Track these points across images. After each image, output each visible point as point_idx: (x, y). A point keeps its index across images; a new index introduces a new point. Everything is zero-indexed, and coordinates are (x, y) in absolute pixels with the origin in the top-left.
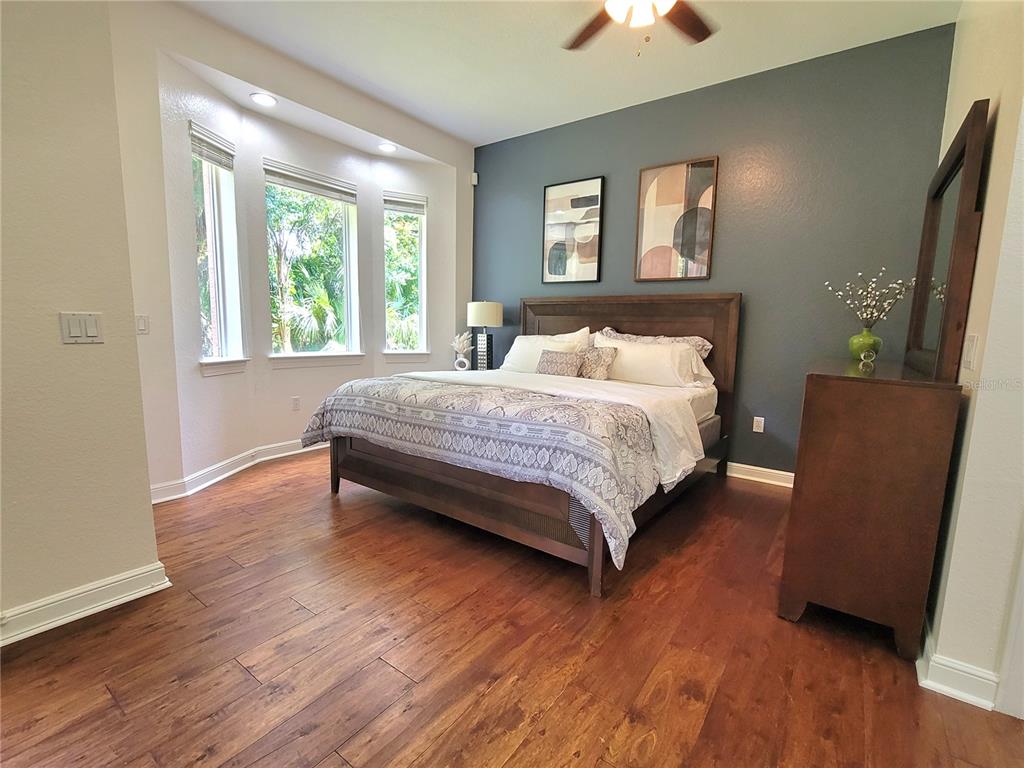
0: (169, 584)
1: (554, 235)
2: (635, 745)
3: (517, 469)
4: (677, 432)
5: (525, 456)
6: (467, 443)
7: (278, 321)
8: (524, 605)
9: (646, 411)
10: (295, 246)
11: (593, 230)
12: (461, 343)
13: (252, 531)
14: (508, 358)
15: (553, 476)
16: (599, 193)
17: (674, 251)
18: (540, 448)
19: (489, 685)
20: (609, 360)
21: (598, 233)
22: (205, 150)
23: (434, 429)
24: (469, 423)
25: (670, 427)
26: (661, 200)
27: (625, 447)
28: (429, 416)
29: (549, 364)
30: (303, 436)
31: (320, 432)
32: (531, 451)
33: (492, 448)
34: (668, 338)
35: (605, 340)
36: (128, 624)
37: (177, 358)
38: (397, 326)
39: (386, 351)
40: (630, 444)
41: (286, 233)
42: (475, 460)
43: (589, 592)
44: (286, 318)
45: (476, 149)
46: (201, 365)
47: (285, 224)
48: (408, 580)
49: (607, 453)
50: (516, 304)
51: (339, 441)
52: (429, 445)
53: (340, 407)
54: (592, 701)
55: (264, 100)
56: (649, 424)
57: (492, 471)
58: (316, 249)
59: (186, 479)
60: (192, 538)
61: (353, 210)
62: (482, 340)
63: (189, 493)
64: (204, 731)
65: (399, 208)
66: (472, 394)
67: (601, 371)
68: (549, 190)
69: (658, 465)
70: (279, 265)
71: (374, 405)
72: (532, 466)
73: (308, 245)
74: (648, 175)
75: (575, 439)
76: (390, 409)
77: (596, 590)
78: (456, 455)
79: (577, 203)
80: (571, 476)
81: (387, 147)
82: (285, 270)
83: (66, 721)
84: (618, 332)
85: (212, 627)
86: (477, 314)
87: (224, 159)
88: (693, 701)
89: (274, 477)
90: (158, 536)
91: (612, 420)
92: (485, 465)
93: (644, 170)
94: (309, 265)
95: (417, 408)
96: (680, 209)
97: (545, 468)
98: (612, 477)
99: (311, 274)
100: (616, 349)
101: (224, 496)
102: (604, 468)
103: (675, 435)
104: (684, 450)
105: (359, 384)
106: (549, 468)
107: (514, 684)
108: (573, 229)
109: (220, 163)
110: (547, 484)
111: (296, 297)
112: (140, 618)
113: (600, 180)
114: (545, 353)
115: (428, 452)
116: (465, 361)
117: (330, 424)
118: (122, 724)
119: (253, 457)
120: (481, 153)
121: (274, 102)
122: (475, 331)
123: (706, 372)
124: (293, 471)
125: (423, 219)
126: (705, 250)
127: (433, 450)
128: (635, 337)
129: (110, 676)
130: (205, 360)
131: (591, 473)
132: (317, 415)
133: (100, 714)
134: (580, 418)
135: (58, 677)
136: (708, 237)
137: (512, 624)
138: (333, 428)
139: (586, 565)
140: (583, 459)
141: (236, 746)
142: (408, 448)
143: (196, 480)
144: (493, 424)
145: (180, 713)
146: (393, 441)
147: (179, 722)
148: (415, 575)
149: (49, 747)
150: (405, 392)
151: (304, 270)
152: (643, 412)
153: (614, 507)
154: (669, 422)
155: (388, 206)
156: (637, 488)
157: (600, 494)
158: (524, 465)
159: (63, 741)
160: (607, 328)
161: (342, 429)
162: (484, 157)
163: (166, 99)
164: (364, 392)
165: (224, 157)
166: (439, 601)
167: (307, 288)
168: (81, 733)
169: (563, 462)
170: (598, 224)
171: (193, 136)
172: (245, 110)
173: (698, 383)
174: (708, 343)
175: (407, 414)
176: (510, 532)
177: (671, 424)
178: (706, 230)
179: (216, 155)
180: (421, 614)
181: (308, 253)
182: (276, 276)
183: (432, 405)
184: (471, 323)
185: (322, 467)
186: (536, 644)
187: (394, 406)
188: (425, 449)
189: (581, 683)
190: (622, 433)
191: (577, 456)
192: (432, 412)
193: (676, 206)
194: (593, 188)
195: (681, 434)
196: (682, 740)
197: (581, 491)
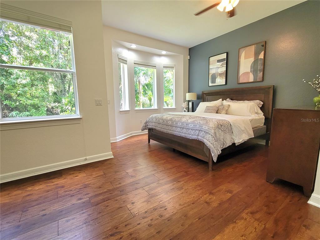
0: (113, 157)
1: (212, 72)
2: (209, 198)
3: (191, 136)
4: (242, 128)
5: (192, 132)
6: (179, 129)
7: (139, 101)
8: (190, 169)
9: (230, 122)
10: (143, 80)
11: (224, 69)
12: (184, 105)
13: (130, 149)
14: (197, 109)
15: (199, 137)
16: (226, 57)
17: (251, 73)
18: (196, 130)
19: (177, 183)
20: (227, 108)
21: (225, 70)
22: (121, 60)
23: (171, 126)
24: (179, 124)
25: (239, 126)
26: (246, 58)
27: (220, 131)
28: (170, 123)
29: (208, 110)
30: (141, 128)
31: (145, 127)
32: (194, 131)
33: (184, 130)
34: (248, 101)
35: (227, 103)
36: (106, 163)
37: (115, 109)
38: (171, 101)
39: (164, 108)
40: (222, 130)
41: (141, 77)
42: (181, 134)
43: (209, 169)
44: (141, 101)
45: (189, 49)
46: (120, 111)
47: (141, 74)
48: (163, 162)
49: (213, 131)
50: (200, 93)
51: (150, 130)
52: (170, 130)
53: (150, 121)
54: (201, 189)
55: (134, 46)
56: (231, 125)
57: (185, 136)
58: (149, 81)
59: (117, 138)
60: (118, 149)
61: (155, 70)
62: (190, 104)
63: (117, 141)
64: (119, 180)
65: (167, 68)
66: (182, 117)
67: (224, 112)
68: (210, 58)
69: (233, 137)
70: (139, 86)
71: (157, 120)
72: (194, 135)
73: (147, 80)
74: (241, 50)
75: (205, 128)
76: (161, 121)
77: (210, 169)
78: (176, 133)
79: (219, 61)
80: (203, 137)
81: (164, 52)
82: (141, 87)
83: (97, 175)
84: (232, 100)
85: (121, 165)
86: (189, 96)
87: (125, 62)
88: (229, 193)
89: (136, 139)
90: (112, 149)
91: (217, 123)
92: (183, 135)
93: (240, 49)
94: (147, 85)
95: (167, 121)
96: (252, 60)
97: (197, 135)
98: (213, 137)
99: (148, 88)
100: (229, 105)
101: (125, 142)
102: (211, 135)
103: (241, 129)
104: (244, 134)
105: (154, 115)
106: (198, 135)
107: (183, 183)
108: (218, 69)
109: (124, 63)
110: (198, 140)
111: (144, 94)
112: (108, 162)
113: (226, 53)
114: (207, 107)
115: (170, 132)
116: (186, 110)
117: (148, 125)
118: (105, 177)
119: (131, 134)
120: (190, 50)
121: (136, 46)
122: (189, 101)
123: (260, 111)
124: (140, 138)
125: (174, 71)
126: (261, 72)
127: (171, 131)
128: (237, 101)
129: (103, 170)
130: (121, 110)
131: (208, 136)
132: (145, 123)
133: (102, 175)
134: (207, 122)
135: (95, 169)
136: (262, 68)
137: (186, 173)
138: (148, 126)
139: (208, 162)
140: (207, 133)
141: (124, 183)
142: (165, 131)
143: (119, 138)
144: (185, 124)
145: (115, 177)
146: (162, 129)
147: (115, 178)
148: (165, 161)
149: (94, 178)
150: (165, 117)
151: (146, 87)
152: (229, 122)
153: (213, 145)
154: (239, 125)
155: (164, 68)
156: (224, 142)
157: (210, 142)
158: (192, 135)
159: (97, 178)
160: (228, 99)
161: (150, 127)
162: (192, 51)
163: (113, 50)
164: (155, 117)
165: (125, 61)
166: (169, 166)
167: (147, 92)
168: (99, 177)
169: (201, 134)
170: (226, 67)
171: (118, 58)
172: (130, 49)
173: (256, 115)
174: (262, 102)
175: (165, 122)
176: (189, 153)
177: (240, 126)
178: (261, 65)
179: (123, 61)
180: (164, 168)
181: (147, 82)
182: (139, 89)
183: (171, 120)
184: (187, 99)
185: (146, 137)
186: (191, 177)
187: (162, 120)
188: (169, 131)
189: (199, 186)
190: (220, 126)
191: (205, 132)
192: (171, 122)
193: (251, 59)
194: (224, 56)
195: (243, 129)
196: (222, 199)
197: (205, 141)
